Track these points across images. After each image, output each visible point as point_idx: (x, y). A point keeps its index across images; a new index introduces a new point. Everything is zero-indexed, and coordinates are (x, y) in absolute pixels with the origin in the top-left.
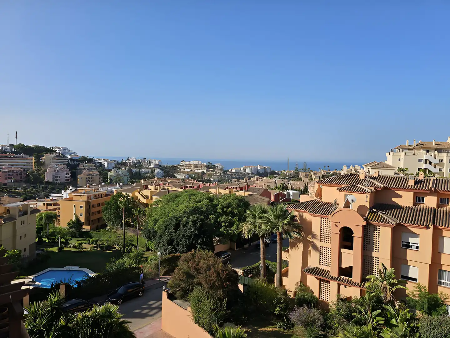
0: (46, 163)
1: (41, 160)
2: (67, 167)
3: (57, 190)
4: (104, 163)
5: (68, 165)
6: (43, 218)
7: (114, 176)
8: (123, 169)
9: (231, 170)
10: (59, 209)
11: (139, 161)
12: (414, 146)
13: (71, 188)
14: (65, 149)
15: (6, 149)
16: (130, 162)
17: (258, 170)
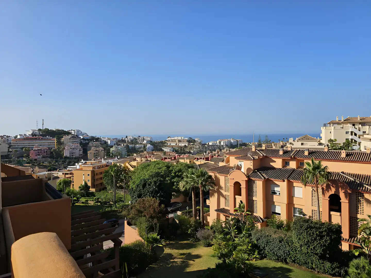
0: (65, 142)
1: (61, 141)
2: (80, 145)
3: (73, 163)
4: (108, 141)
5: (81, 144)
6: (62, 183)
7: (115, 151)
8: (122, 145)
9: (209, 144)
10: (73, 177)
11: (135, 139)
12: (342, 121)
13: (82, 161)
14: (78, 131)
15: (36, 133)
16: (128, 139)
17: (231, 142)
